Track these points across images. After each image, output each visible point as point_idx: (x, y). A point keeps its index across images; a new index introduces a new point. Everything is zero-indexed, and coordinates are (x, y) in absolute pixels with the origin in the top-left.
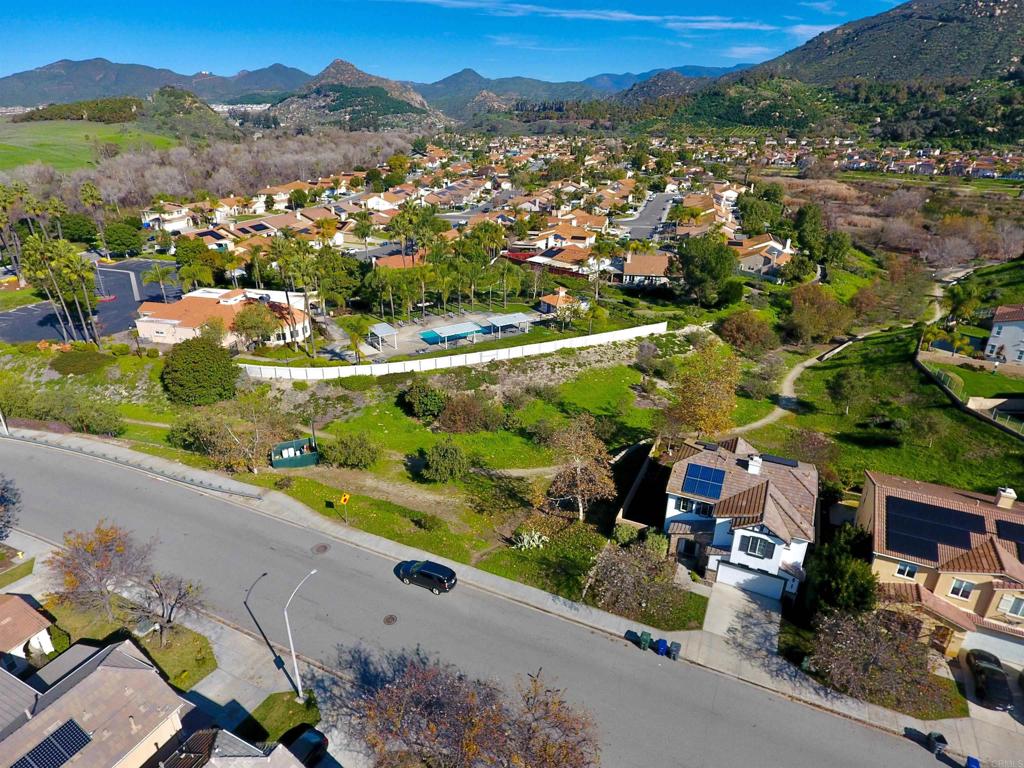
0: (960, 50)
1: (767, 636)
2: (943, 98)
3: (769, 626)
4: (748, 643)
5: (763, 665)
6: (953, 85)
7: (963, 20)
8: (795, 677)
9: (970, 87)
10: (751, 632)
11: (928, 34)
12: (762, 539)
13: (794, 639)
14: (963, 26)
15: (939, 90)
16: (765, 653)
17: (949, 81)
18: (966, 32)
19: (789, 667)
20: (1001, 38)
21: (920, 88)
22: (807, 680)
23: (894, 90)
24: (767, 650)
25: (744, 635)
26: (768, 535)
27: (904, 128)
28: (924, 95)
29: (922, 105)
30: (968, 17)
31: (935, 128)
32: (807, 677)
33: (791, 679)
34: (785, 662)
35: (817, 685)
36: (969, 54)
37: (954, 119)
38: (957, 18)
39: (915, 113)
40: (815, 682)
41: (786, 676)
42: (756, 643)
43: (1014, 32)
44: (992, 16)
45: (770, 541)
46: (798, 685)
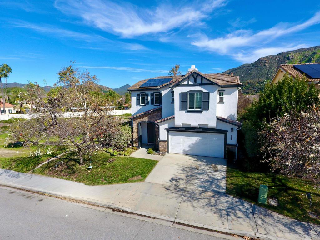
0: (259, 73)
1: (212, 181)
2: (257, 85)
3: (215, 173)
4: (192, 187)
5: (209, 205)
6: (259, 81)
7: (258, 67)
8: (253, 213)
9: (264, 82)
10: (196, 179)
11: (250, 70)
12: (197, 91)
13: (243, 180)
14: (258, 68)
15: (256, 83)
16: (210, 194)
17: (258, 80)
18: (260, 69)
19: (242, 204)
20: (269, 70)
21: (251, 82)
22: (270, 215)
23: (244, 83)
24: (214, 192)
25: (188, 182)
26: (201, 84)
27: (249, 91)
28: (252, 84)
29: (252, 86)
30: (259, 66)
31: (257, 90)
32: (269, 212)
33: (247, 216)
34: (237, 200)
35: (288, 220)
36: (262, 74)
37: (262, 88)
38: (256, 66)
39: (251, 88)
40: (281, 217)
41: (240, 214)
42: (201, 187)
43: (271, 69)
44: (265, 65)
45: (204, 91)
46: (259, 222)
